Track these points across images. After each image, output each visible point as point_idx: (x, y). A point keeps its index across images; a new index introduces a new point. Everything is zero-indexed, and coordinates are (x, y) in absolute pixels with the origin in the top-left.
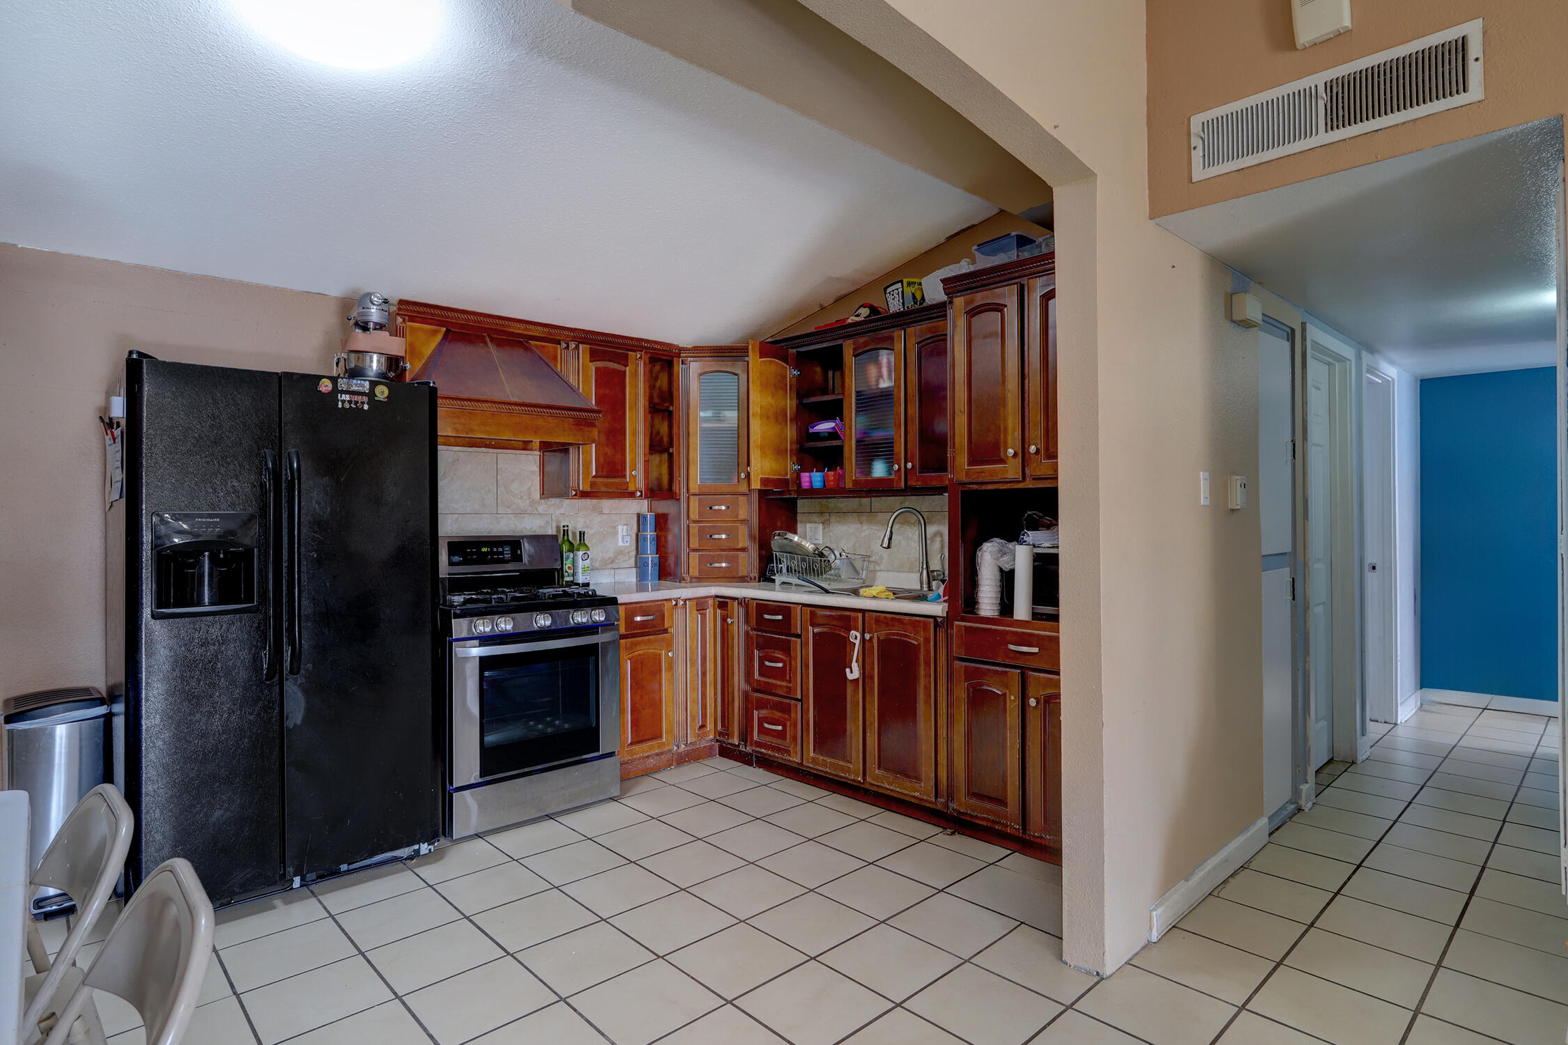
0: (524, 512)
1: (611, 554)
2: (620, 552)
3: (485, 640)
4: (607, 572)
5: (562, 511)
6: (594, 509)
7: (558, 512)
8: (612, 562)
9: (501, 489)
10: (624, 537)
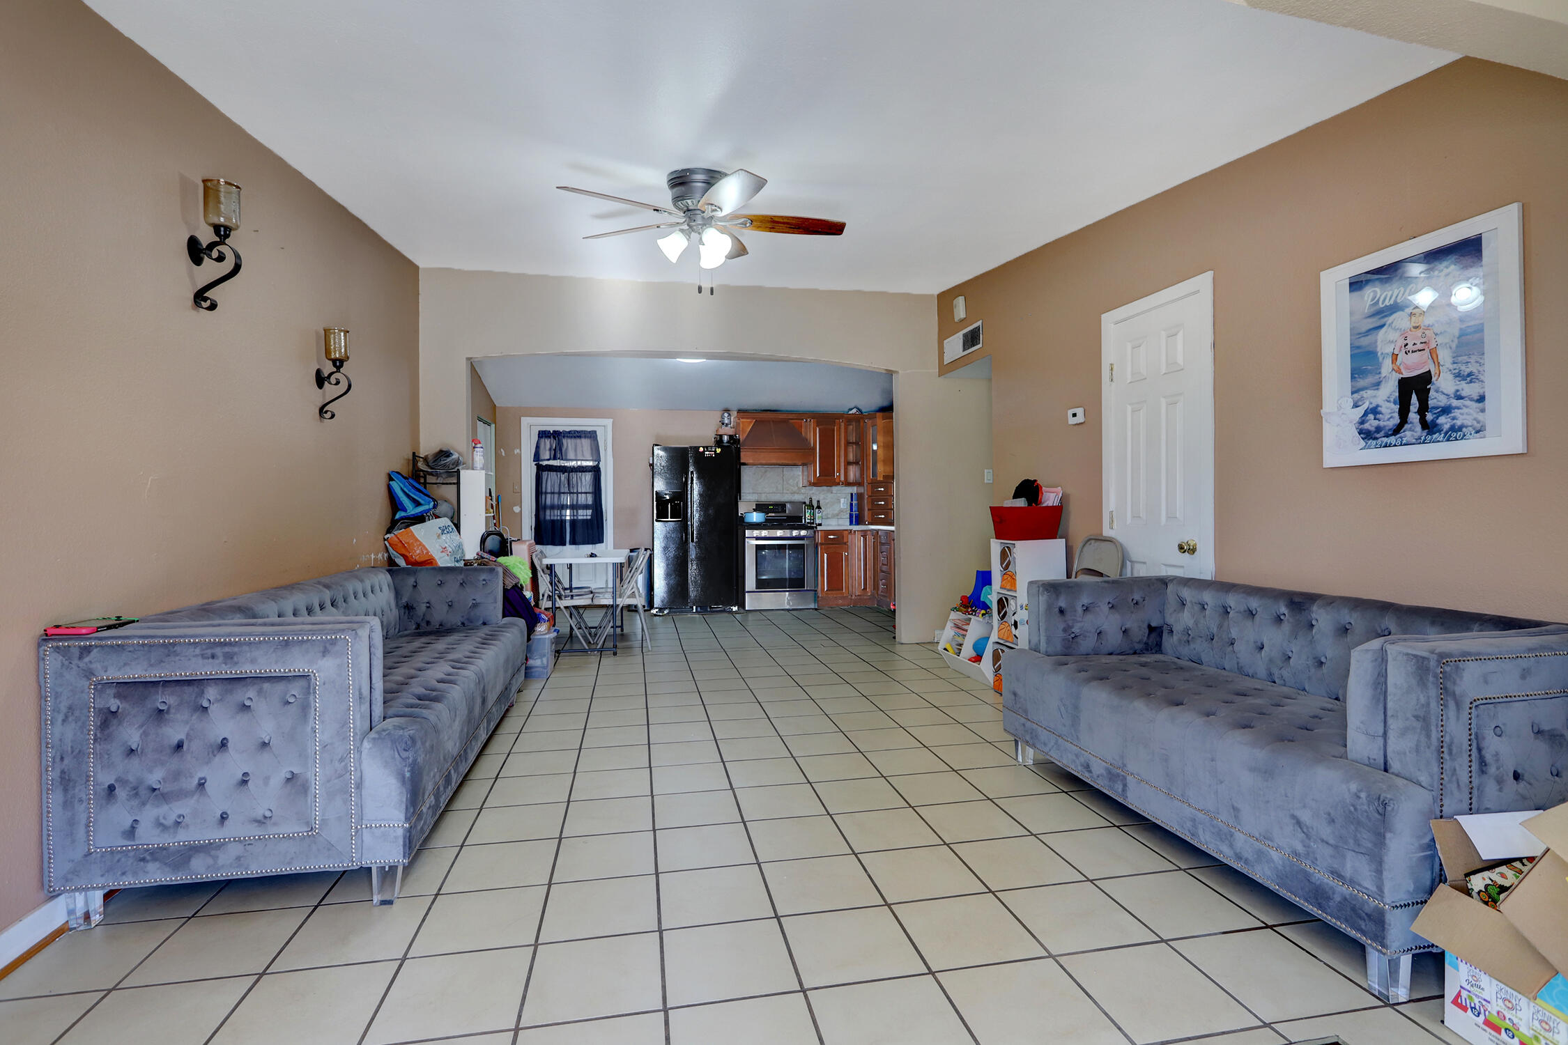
0: (794, 493)
1: (836, 512)
2: (841, 511)
3: (758, 538)
4: (834, 520)
5: (813, 491)
6: (828, 491)
7: (811, 492)
8: (837, 515)
9: (785, 483)
10: (844, 504)
